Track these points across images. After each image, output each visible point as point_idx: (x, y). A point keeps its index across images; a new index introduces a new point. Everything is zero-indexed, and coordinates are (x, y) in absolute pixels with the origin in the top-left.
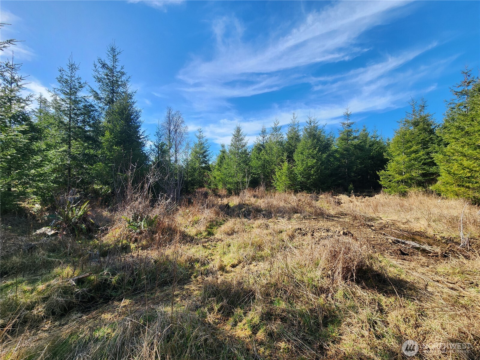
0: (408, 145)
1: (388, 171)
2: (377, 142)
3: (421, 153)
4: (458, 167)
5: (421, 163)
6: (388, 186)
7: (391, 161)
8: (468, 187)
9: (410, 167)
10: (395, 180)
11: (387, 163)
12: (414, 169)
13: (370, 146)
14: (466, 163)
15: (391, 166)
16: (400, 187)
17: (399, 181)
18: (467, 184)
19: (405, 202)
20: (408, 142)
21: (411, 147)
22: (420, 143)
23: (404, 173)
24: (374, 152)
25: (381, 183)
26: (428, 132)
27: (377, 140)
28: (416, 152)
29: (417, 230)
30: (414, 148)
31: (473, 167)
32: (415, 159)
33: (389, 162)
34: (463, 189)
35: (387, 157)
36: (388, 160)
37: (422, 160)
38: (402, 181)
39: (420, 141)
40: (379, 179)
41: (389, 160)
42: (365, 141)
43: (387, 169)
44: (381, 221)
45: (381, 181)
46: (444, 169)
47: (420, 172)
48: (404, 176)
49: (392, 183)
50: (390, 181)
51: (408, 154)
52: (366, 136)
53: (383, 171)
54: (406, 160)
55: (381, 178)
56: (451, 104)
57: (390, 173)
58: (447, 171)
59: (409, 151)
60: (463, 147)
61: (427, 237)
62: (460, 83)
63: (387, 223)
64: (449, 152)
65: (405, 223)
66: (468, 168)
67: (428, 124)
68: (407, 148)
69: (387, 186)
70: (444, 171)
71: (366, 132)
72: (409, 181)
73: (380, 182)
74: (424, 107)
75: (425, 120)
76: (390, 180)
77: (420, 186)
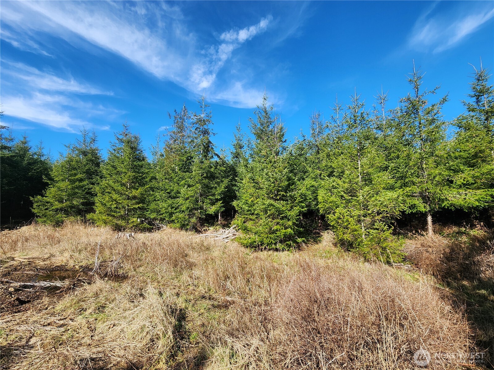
0: (73, 172)
1: (46, 197)
2: (41, 161)
3: (85, 183)
4: (109, 199)
5: (85, 192)
6: (43, 215)
7: (52, 186)
8: (113, 216)
9: (72, 195)
10: (53, 208)
11: (47, 187)
12: (76, 197)
13: (29, 164)
14: (115, 196)
15: (51, 192)
16: (58, 216)
17: (58, 210)
18: (113, 213)
19: (58, 233)
20: (75, 169)
21: (76, 175)
22: (84, 172)
23: (64, 201)
24: (34, 173)
25: (35, 211)
26: (95, 164)
27: (41, 159)
28: (81, 180)
29: (58, 265)
30: (79, 176)
31: (119, 200)
32: (78, 187)
33: (49, 187)
34: (110, 218)
35: (48, 181)
36: (47, 184)
37: (86, 189)
38: (61, 210)
39: (85, 171)
40: (32, 206)
41: (49, 185)
42: (22, 156)
43: (45, 195)
44: (12, 263)
45: (35, 209)
46: (99, 200)
47: (81, 200)
48: (64, 204)
49: (50, 211)
50: (46, 209)
51: (72, 182)
52: (26, 150)
53: (39, 197)
54: (69, 187)
55: (35, 205)
56: (113, 146)
57: (48, 200)
58: (101, 202)
59: (73, 178)
60: (114, 182)
61: (67, 270)
62: (121, 133)
63: (20, 264)
64: (104, 185)
65: (48, 258)
66: (115, 201)
67: (96, 157)
68: (71, 175)
69: (41, 215)
70: (98, 201)
71: (26, 145)
72: (69, 210)
73: (33, 210)
74: (94, 140)
75: (94, 153)
76: (47, 207)
77: (80, 214)
